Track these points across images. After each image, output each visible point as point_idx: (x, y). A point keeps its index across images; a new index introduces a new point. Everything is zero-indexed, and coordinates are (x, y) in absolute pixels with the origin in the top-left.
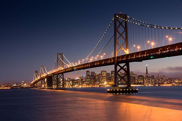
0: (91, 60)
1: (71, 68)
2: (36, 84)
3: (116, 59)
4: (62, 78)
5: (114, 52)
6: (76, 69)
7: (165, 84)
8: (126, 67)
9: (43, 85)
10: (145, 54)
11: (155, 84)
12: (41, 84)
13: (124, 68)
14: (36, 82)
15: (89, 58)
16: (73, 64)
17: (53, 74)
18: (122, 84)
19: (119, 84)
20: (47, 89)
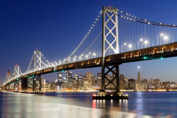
0: (74, 60)
1: (50, 68)
2: (8, 87)
3: (104, 59)
4: (39, 80)
5: (101, 50)
6: (56, 70)
7: (160, 89)
8: (115, 69)
9: (17, 88)
10: (137, 54)
11: (148, 89)
12: (14, 86)
13: (113, 70)
14: (8, 84)
15: (72, 57)
16: (52, 64)
17: (28, 75)
18: (110, 89)
19: (106, 89)
20: (22, 92)
